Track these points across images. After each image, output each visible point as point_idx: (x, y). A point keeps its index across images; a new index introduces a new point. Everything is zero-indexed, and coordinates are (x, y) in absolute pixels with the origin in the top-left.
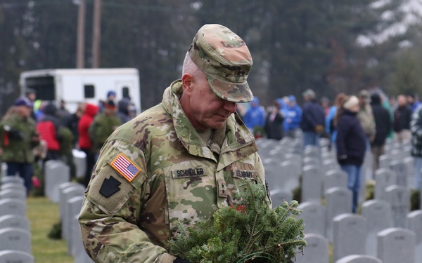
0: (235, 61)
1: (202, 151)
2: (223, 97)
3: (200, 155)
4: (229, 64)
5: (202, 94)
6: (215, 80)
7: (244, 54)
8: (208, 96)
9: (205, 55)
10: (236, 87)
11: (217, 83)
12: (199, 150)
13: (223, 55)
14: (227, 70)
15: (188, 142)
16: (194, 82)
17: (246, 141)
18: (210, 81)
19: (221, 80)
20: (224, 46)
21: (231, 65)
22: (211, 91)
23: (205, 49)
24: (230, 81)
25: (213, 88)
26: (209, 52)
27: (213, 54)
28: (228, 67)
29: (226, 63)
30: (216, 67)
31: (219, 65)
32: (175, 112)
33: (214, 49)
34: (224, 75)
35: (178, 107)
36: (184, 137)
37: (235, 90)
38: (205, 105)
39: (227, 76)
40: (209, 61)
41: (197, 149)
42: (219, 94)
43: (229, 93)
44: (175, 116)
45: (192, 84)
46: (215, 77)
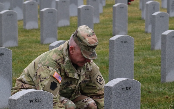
0: (92, 44)
1: (74, 76)
2: (87, 58)
3: (73, 77)
4: (90, 45)
5: (78, 55)
6: (84, 51)
7: (95, 39)
8: (80, 56)
9: (80, 40)
10: (92, 54)
11: (85, 52)
12: (73, 75)
13: (88, 41)
14: (89, 47)
15: (69, 72)
16: (74, 49)
17: (89, 69)
18: (82, 51)
19: (86, 51)
20: (88, 37)
21: (91, 46)
22: (82, 55)
23: (81, 38)
24: (90, 51)
25: (83, 54)
26: (83, 40)
27: (84, 41)
28: (90, 46)
29: (89, 45)
30: (85, 46)
31: (86, 45)
32: (66, 59)
33: (85, 39)
34: (88, 49)
35: (67, 57)
36: (67, 70)
37: (91, 55)
38: (78, 59)
39: (89, 49)
40: (82, 43)
41: (72, 74)
42: (85, 57)
43: (89, 56)
44: (66, 60)
45: (73, 50)
46: (84, 49)
